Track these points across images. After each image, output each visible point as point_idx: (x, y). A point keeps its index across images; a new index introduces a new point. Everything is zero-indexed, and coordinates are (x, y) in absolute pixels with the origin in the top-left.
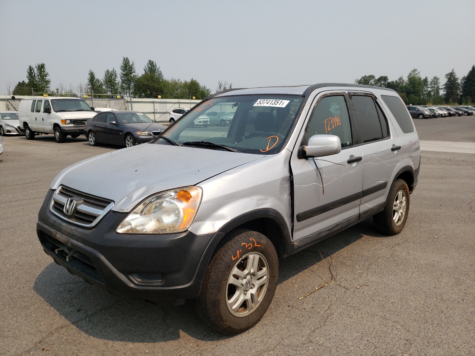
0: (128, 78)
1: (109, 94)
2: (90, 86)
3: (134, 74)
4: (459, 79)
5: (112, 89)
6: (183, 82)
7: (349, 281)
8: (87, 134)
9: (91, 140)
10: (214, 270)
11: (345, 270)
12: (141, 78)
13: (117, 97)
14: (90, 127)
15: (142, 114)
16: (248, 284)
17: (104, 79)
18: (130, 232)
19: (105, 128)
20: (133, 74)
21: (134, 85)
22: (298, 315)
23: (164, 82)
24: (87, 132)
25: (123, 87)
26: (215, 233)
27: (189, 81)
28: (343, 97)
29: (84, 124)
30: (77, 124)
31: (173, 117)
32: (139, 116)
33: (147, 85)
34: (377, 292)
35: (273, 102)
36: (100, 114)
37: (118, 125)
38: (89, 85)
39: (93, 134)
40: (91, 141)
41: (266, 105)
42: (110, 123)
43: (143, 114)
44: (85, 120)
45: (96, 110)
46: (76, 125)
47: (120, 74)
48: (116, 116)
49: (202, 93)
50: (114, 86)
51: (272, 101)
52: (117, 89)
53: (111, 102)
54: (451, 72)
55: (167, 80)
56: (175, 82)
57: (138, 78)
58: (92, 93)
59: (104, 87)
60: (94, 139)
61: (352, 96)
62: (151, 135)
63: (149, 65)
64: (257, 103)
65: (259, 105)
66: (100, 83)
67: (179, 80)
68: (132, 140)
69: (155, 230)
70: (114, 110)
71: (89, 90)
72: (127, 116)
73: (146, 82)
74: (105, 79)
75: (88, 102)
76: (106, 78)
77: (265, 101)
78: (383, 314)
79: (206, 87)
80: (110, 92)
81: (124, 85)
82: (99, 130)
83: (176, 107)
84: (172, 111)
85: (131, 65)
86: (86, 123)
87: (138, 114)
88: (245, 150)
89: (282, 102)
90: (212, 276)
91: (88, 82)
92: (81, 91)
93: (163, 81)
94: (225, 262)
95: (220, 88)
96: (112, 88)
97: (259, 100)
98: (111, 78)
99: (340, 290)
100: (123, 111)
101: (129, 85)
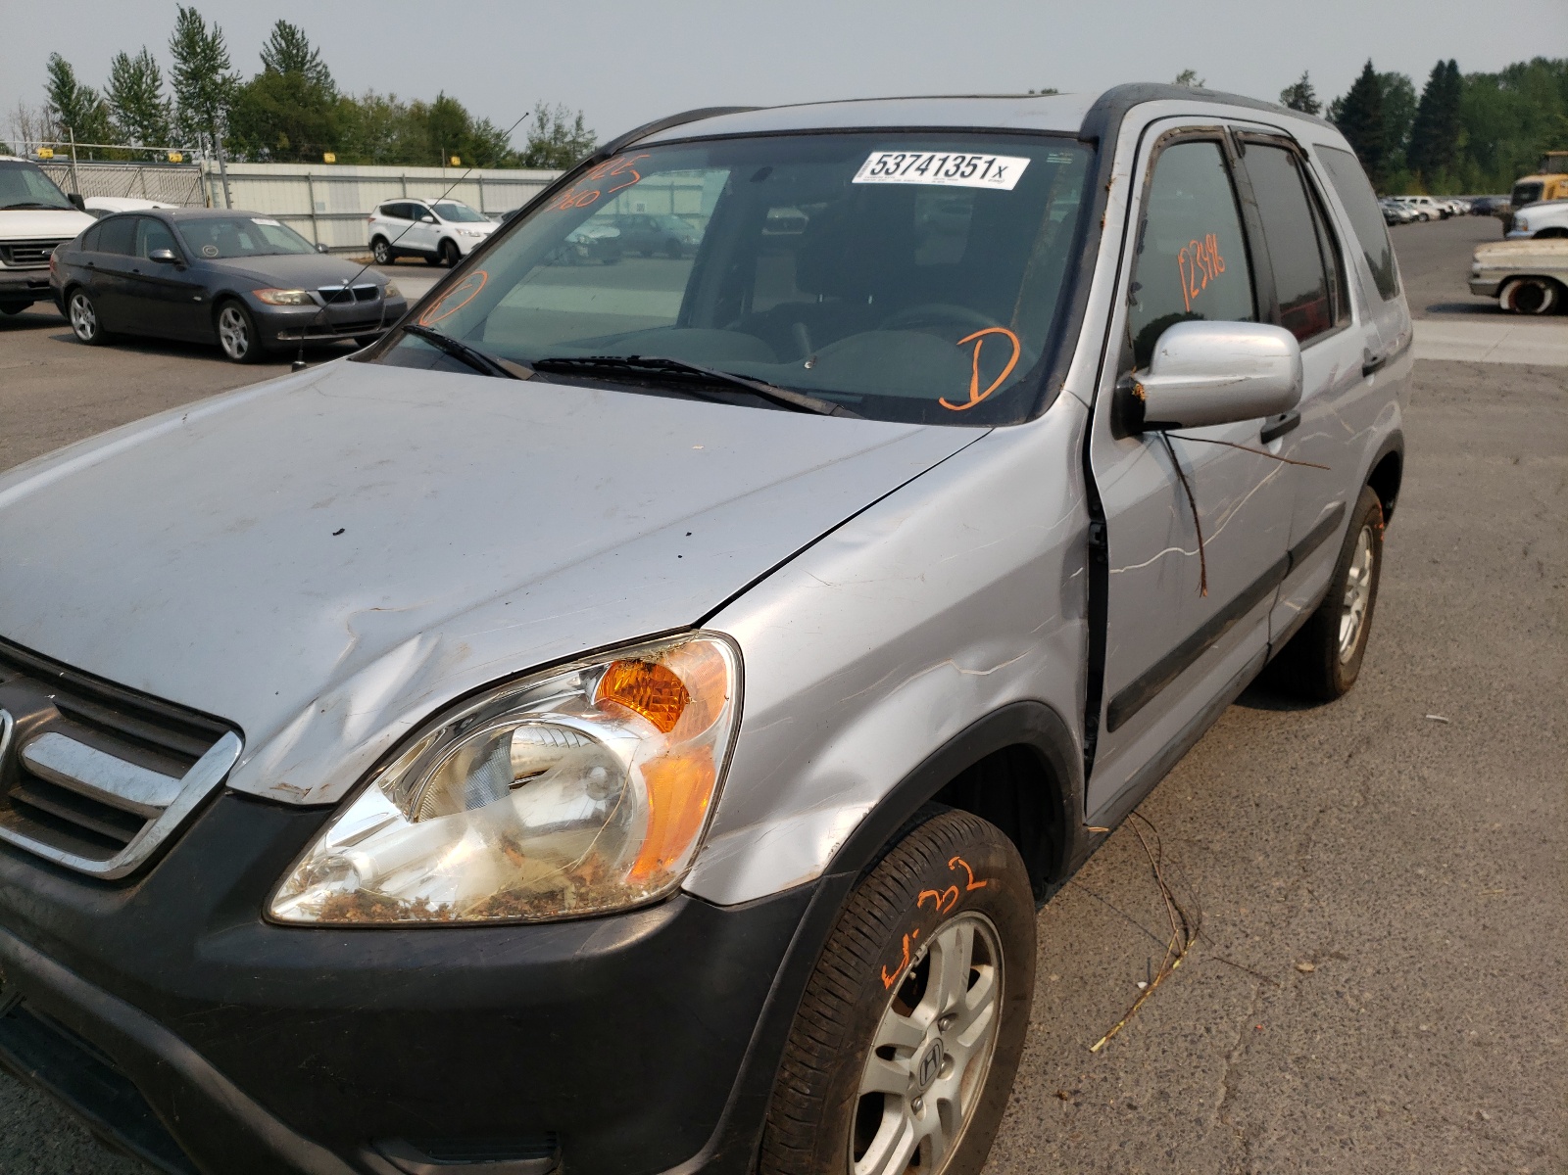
0: (202, 89)
1: (136, 145)
2: (58, 116)
3: (227, 73)
4: (1324, 106)
5: (146, 127)
6: (408, 105)
7: (1257, 938)
8: (63, 297)
9: (82, 321)
10: (800, 1055)
11: (1219, 882)
12: (251, 86)
13: (166, 158)
14: (74, 270)
15: (275, 223)
16: (932, 1063)
17: (112, 91)
18: (353, 917)
19: (134, 276)
20: (221, 71)
21: (230, 115)
22: (1117, 1147)
23: (337, 104)
24: (62, 291)
25: (186, 120)
26: (816, 881)
27: (429, 100)
28: (1213, 147)
29: (47, 258)
30: (17, 260)
31: (382, 230)
32: (262, 229)
33: (276, 115)
34: (1394, 989)
35: (950, 165)
36: (106, 219)
37: (186, 266)
38: (56, 111)
39: (86, 301)
40: (83, 328)
41: (913, 177)
42: (151, 258)
43: (279, 221)
44: (52, 243)
45: (89, 203)
46: (12, 263)
47: (172, 71)
48: (174, 227)
49: (479, 146)
50: (151, 115)
51: (944, 160)
52: (165, 129)
53: (147, 175)
54: (1299, 82)
55: (350, 98)
56: (378, 104)
57: (240, 89)
58: (70, 141)
59: (113, 120)
60: (93, 319)
61: (1247, 147)
62: (313, 302)
63: (279, 39)
64: (869, 170)
65: (882, 179)
66: (95, 104)
67: (392, 98)
68: (242, 322)
69: (495, 903)
70: (163, 206)
71: (56, 131)
72: (215, 231)
73: (272, 105)
74: (116, 90)
75: (57, 175)
76: (117, 84)
77: (909, 160)
78: (1470, 1113)
79: (492, 123)
80: (139, 138)
81: (190, 112)
82: (111, 282)
83: (393, 194)
84: (378, 210)
85: (210, 39)
86: (54, 257)
87: (257, 221)
88: (859, 399)
89: (991, 163)
90: (793, 1083)
91: (50, 101)
92: (24, 133)
93: (334, 100)
94: (851, 1004)
95: (542, 126)
96: (146, 123)
97: (875, 156)
98: (139, 86)
99: (1241, 988)
100: (197, 210)
101: (208, 112)
